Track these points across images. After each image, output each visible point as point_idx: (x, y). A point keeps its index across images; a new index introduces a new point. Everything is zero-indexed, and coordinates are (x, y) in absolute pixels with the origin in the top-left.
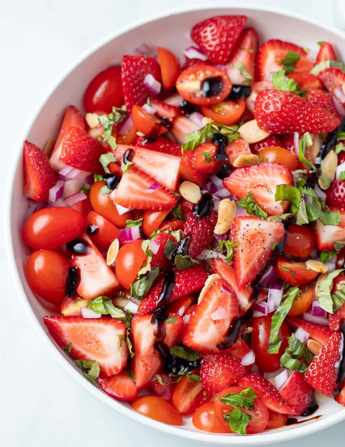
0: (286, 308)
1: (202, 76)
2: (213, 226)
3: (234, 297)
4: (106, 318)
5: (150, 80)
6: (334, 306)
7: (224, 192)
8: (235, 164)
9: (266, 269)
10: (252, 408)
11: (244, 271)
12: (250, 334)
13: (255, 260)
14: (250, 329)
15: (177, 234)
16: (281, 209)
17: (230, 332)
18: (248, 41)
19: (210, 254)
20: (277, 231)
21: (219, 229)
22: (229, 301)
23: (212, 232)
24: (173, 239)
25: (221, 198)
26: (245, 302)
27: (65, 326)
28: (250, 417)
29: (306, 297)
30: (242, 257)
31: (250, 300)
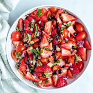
0: (36, 33)
1: (63, 73)
2: (53, 44)
3: (45, 32)
4: (67, 22)
5: (72, 69)
6: (27, 35)
7: (53, 51)
8: (52, 56)
9: (41, 39)
10: (37, 14)
11: (45, 37)
13: (43, 39)
14: (41, 28)
15: (59, 40)
16: (41, 49)
17: (44, 25)
19: (51, 39)
20: (41, 45)
21: (51, 44)
23: (52, 43)
27: (73, 18)
28: (37, 12)
29: (32, 36)
30: (46, 39)
31: (42, 32)
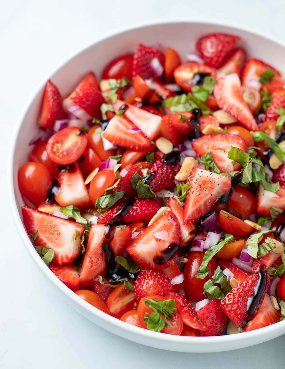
0: (217, 249)
1: (196, 70)
2: (175, 174)
3: (178, 228)
4: (72, 220)
5: (155, 63)
7: (191, 152)
8: (204, 131)
9: (210, 213)
10: (170, 317)
11: (191, 209)
12: (184, 264)
13: (202, 202)
14: (186, 260)
15: (145, 172)
16: (232, 167)
17: (167, 251)
18: (238, 56)
19: (168, 194)
20: (225, 184)
21: (179, 177)
22: (174, 229)
23: (173, 178)
24: (141, 174)
25: (187, 156)
26: (186, 234)
27: (36, 215)
28: (166, 325)
29: (238, 244)
30: (192, 198)
31: (191, 233)
